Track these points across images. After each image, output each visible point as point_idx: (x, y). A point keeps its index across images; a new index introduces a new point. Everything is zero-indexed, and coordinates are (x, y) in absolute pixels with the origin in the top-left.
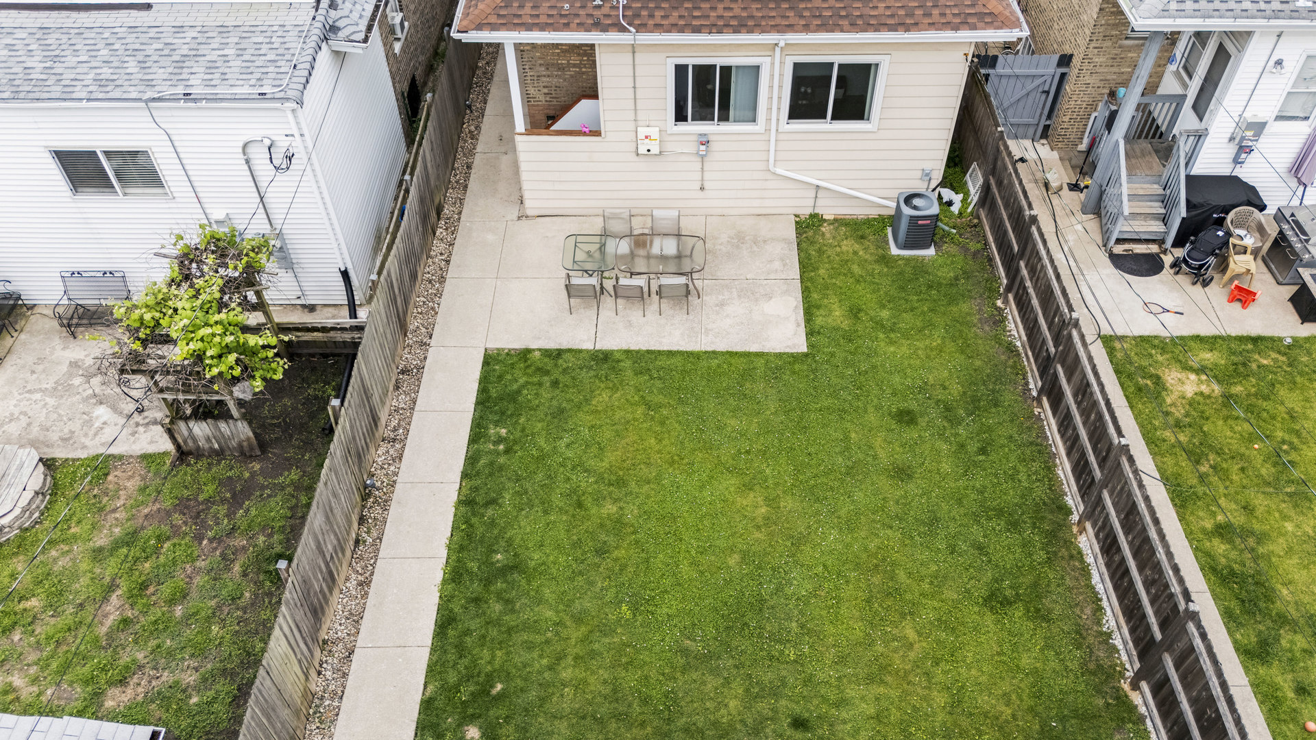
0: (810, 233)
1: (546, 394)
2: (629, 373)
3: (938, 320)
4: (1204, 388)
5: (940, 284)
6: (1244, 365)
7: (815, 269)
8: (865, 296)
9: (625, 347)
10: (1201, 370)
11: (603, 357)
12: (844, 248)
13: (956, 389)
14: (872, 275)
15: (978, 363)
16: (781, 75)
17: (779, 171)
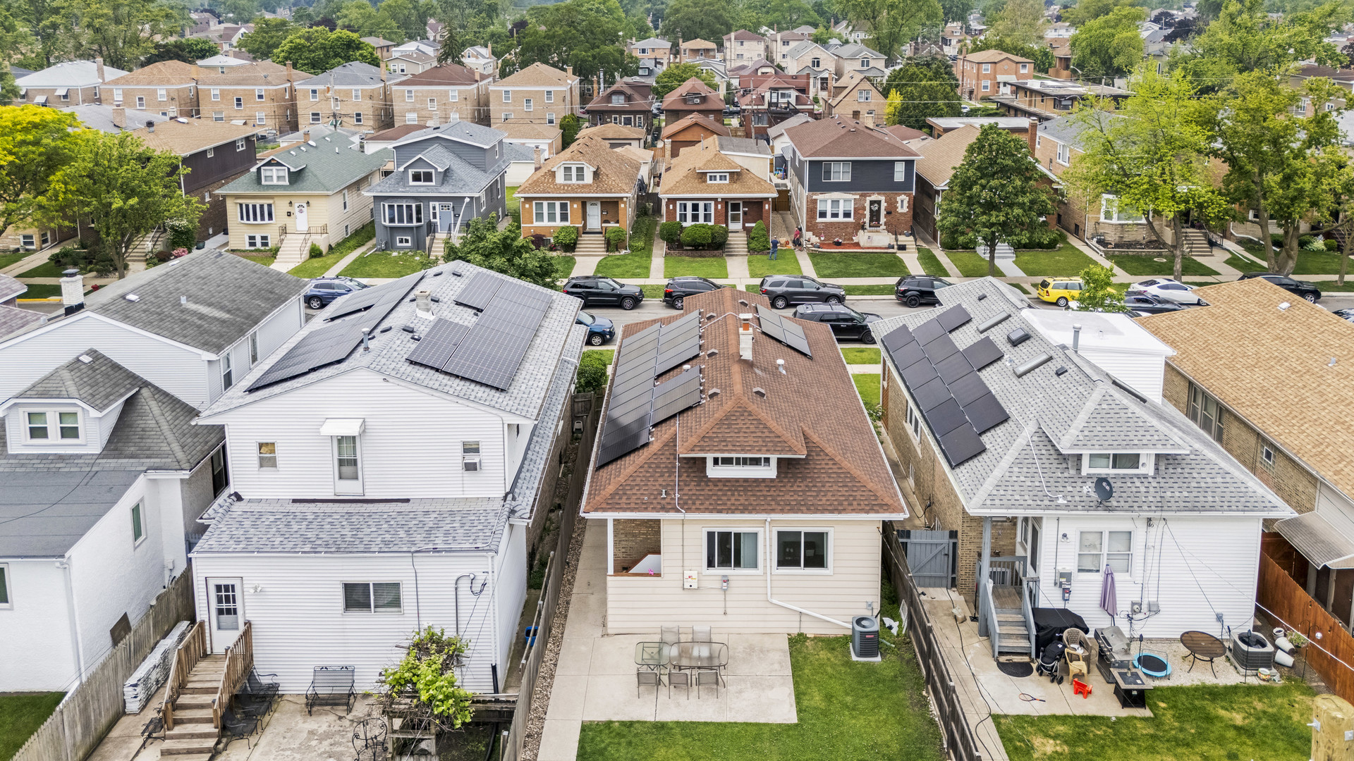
0: (799, 646)
1: (623, 751)
2: (679, 737)
3: (883, 703)
4: (1058, 749)
5: (884, 680)
6: (1085, 734)
7: (801, 670)
8: (835, 686)
9: (675, 719)
10: (1055, 737)
11: (661, 727)
12: (821, 656)
13: (895, 747)
14: (840, 673)
15: (910, 731)
16: (770, 539)
17: (775, 601)
